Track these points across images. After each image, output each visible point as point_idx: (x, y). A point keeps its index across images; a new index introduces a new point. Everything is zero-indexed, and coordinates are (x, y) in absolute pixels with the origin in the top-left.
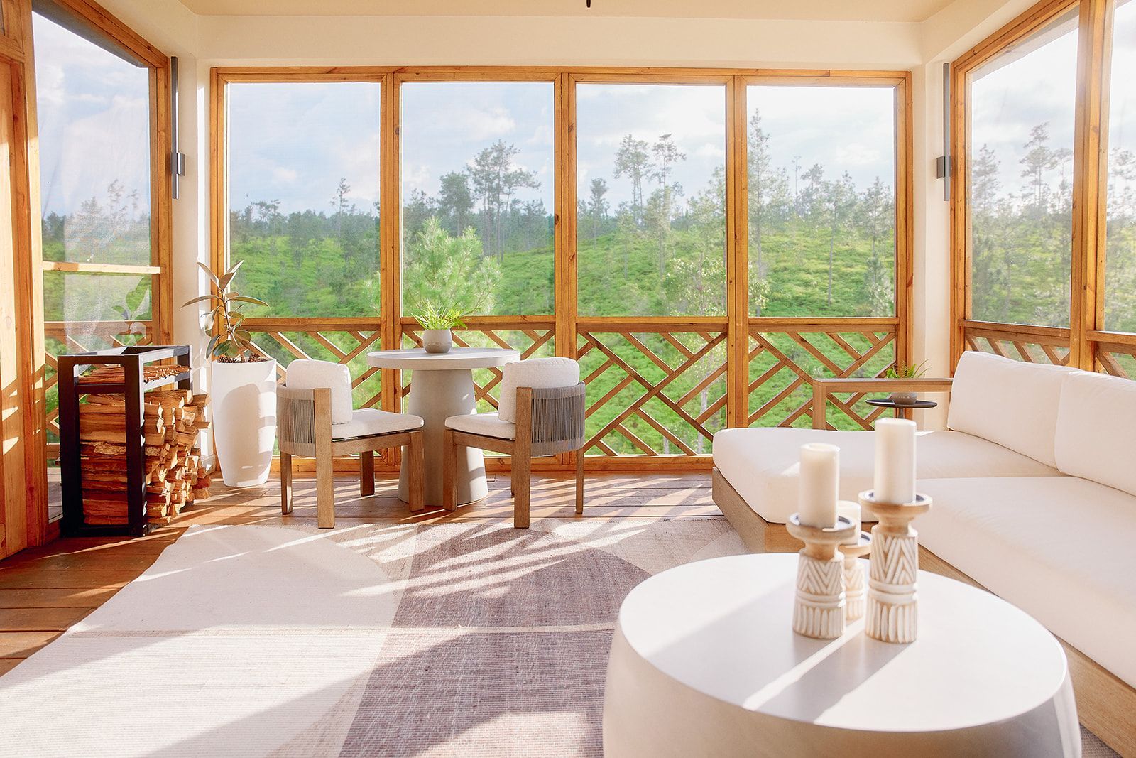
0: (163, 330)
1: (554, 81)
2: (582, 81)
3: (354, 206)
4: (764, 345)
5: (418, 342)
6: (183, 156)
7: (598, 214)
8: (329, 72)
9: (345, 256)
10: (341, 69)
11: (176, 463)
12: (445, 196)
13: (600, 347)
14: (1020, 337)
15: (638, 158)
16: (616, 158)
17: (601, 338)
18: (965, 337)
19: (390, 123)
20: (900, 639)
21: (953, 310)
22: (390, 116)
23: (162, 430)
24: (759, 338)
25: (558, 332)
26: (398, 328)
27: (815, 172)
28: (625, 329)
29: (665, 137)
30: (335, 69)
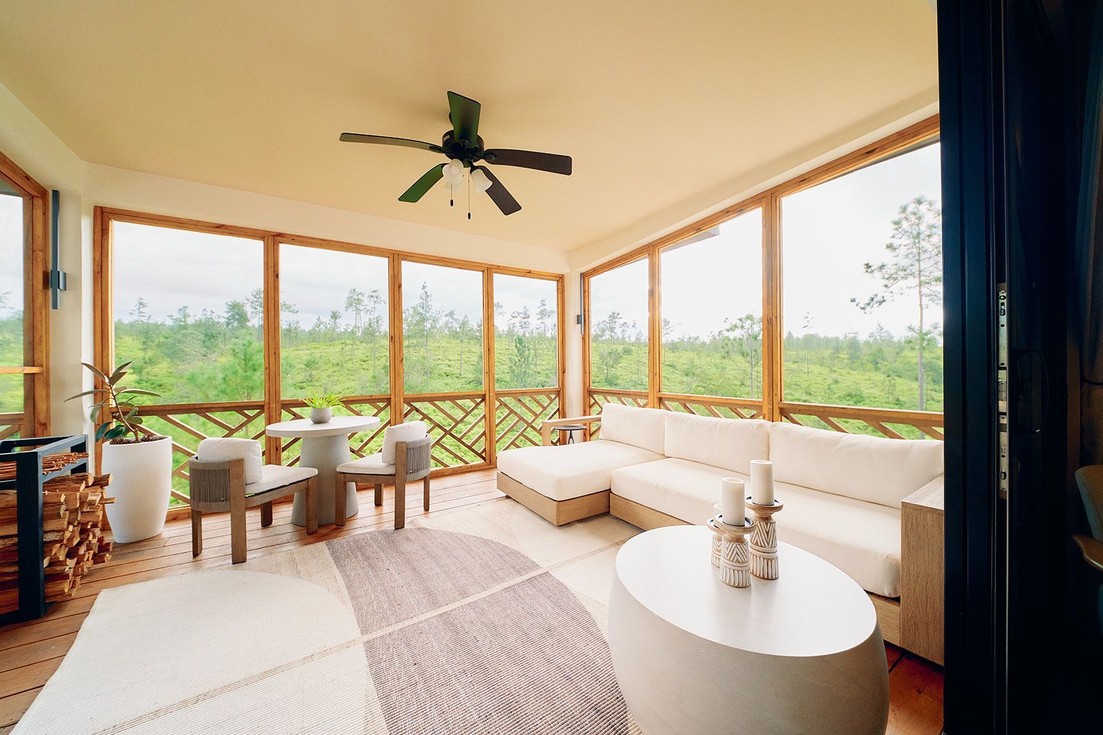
0: (38, 421)
1: (389, 257)
2: (406, 260)
3: (150, 317)
4: (503, 404)
5: (294, 415)
6: (65, 274)
7: (334, 329)
8: (217, 227)
9: (144, 349)
10: (228, 226)
11: (79, 539)
12: (230, 314)
13: (417, 410)
14: (621, 396)
15: (359, 301)
16: (346, 300)
17: (417, 405)
18: (590, 395)
19: (271, 270)
20: (774, 577)
21: (584, 383)
22: (271, 264)
23: (64, 514)
24: (500, 401)
25: (392, 404)
26: (279, 407)
27: (451, 314)
28: (431, 400)
29: (374, 292)
30: (223, 226)
